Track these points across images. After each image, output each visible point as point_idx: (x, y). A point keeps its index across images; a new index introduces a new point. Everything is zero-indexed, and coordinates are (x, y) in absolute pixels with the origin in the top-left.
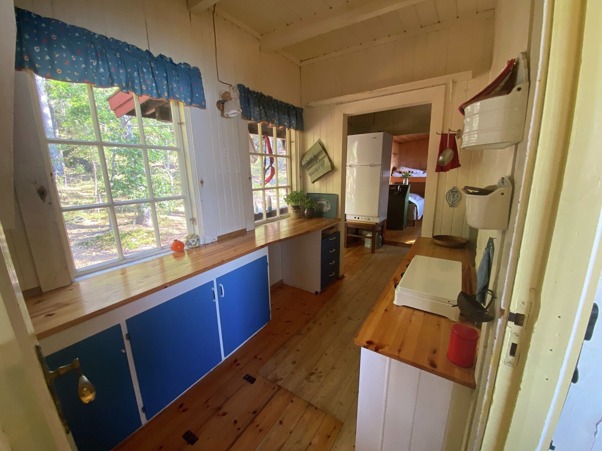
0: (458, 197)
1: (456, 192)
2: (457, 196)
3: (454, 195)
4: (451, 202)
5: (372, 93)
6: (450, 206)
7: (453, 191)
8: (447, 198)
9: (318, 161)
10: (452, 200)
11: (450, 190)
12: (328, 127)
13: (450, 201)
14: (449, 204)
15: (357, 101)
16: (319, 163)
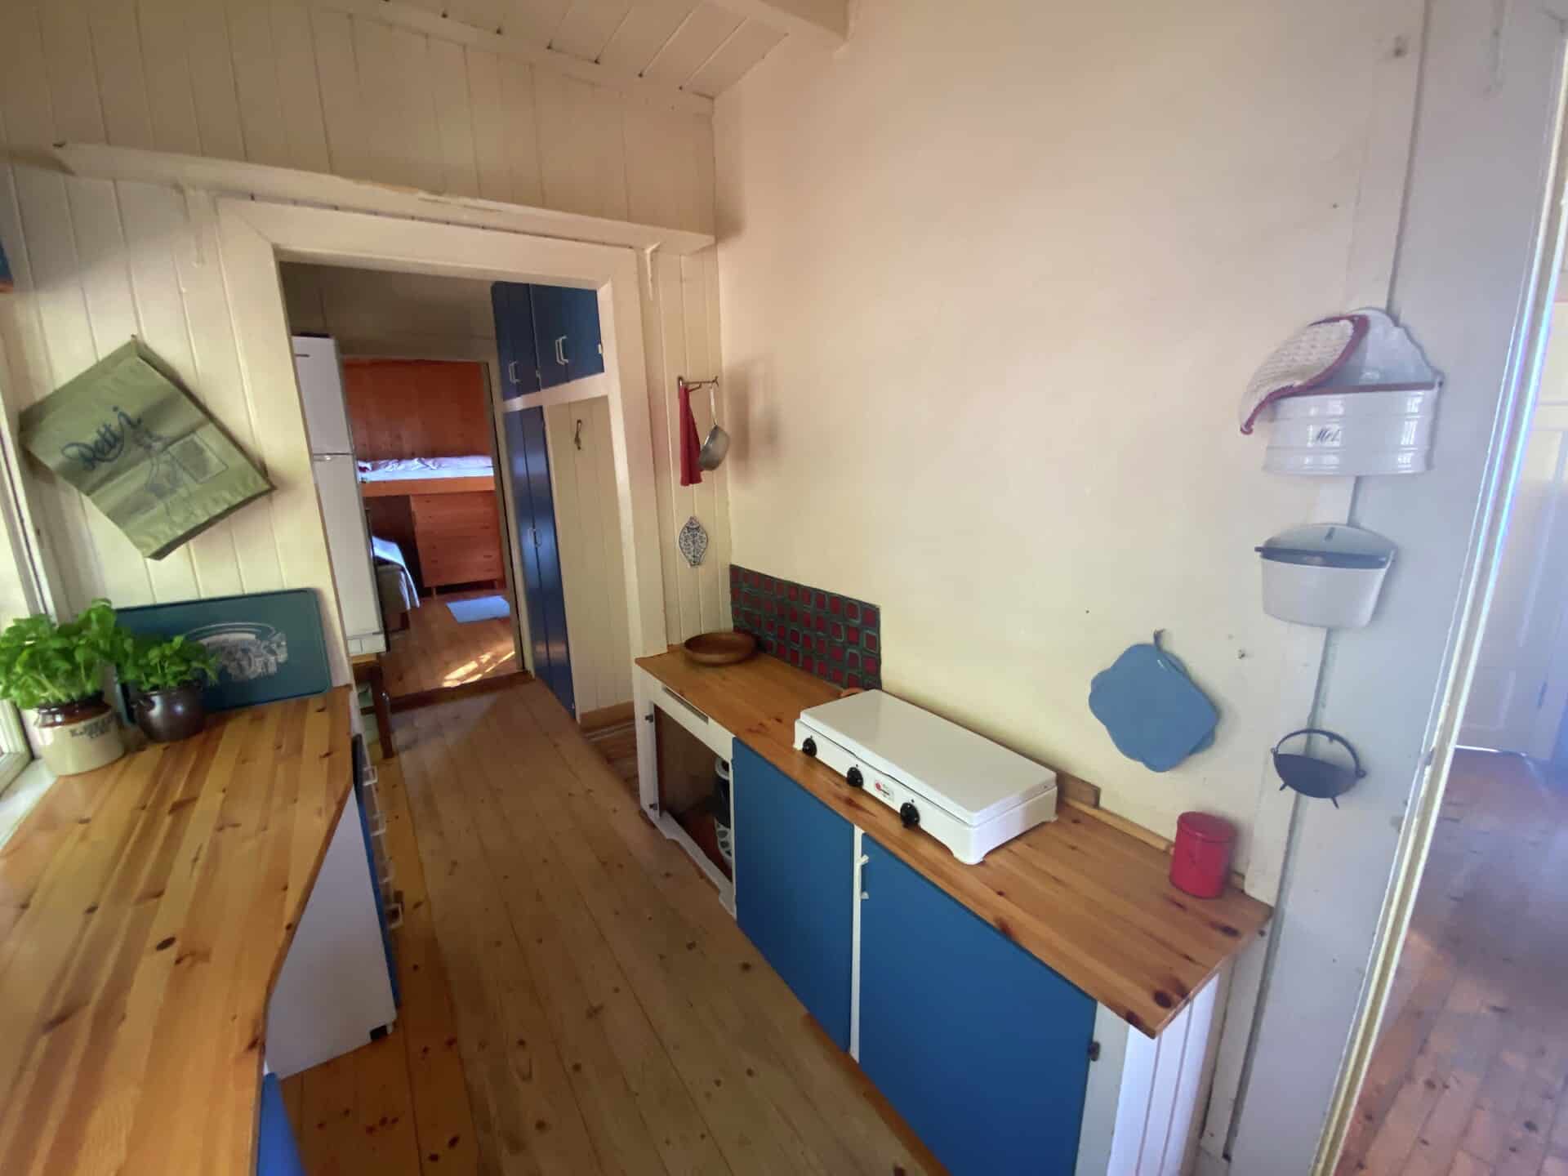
0: (702, 542)
1: (697, 529)
2: (701, 537)
3: (694, 536)
4: (692, 554)
5: (436, 201)
6: (691, 565)
7: (691, 527)
8: (682, 545)
9: (158, 445)
10: (692, 549)
11: (686, 526)
12: (184, 290)
13: (689, 553)
14: (690, 561)
15: (336, 208)
16: (165, 457)
